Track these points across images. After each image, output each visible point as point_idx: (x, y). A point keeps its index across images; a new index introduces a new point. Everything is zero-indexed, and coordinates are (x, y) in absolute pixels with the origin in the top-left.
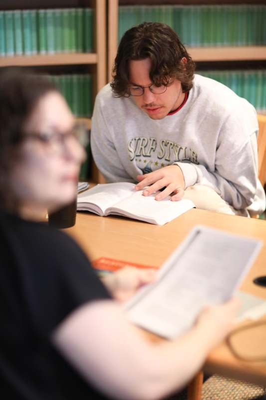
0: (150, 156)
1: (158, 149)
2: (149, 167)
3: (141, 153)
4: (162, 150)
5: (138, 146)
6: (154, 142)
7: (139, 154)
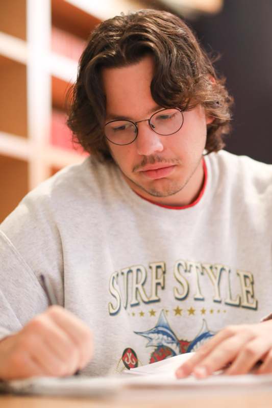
0: (158, 301)
1: (170, 283)
2: (165, 321)
3: (139, 298)
4: (180, 282)
5: (130, 286)
6: (160, 271)
7: (134, 302)
